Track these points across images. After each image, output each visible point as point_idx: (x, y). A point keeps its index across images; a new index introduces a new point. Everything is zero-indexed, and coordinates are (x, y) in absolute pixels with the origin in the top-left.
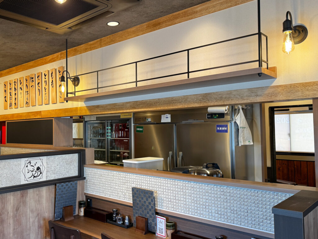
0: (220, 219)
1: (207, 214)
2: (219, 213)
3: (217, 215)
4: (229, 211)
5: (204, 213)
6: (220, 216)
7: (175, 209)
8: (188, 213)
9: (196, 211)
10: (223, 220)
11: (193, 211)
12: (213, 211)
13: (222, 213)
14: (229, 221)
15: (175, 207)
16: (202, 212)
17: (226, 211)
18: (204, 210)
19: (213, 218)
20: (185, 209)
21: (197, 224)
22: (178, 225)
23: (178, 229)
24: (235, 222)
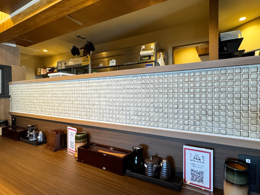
0: (139, 123)
1: (124, 117)
2: (139, 114)
3: (136, 118)
4: (152, 109)
5: (121, 117)
6: (139, 118)
7: (88, 117)
8: (102, 119)
9: (111, 116)
10: (143, 123)
11: (108, 116)
12: (132, 113)
13: (143, 114)
14: (152, 124)
15: (88, 114)
16: (118, 116)
17: (148, 110)
18: (121, 112)
19: (132, 122)
20: (99, 115)
21: (112, 133)
22: (91, 136)
23: (92, 141)
24: (160, 124)
